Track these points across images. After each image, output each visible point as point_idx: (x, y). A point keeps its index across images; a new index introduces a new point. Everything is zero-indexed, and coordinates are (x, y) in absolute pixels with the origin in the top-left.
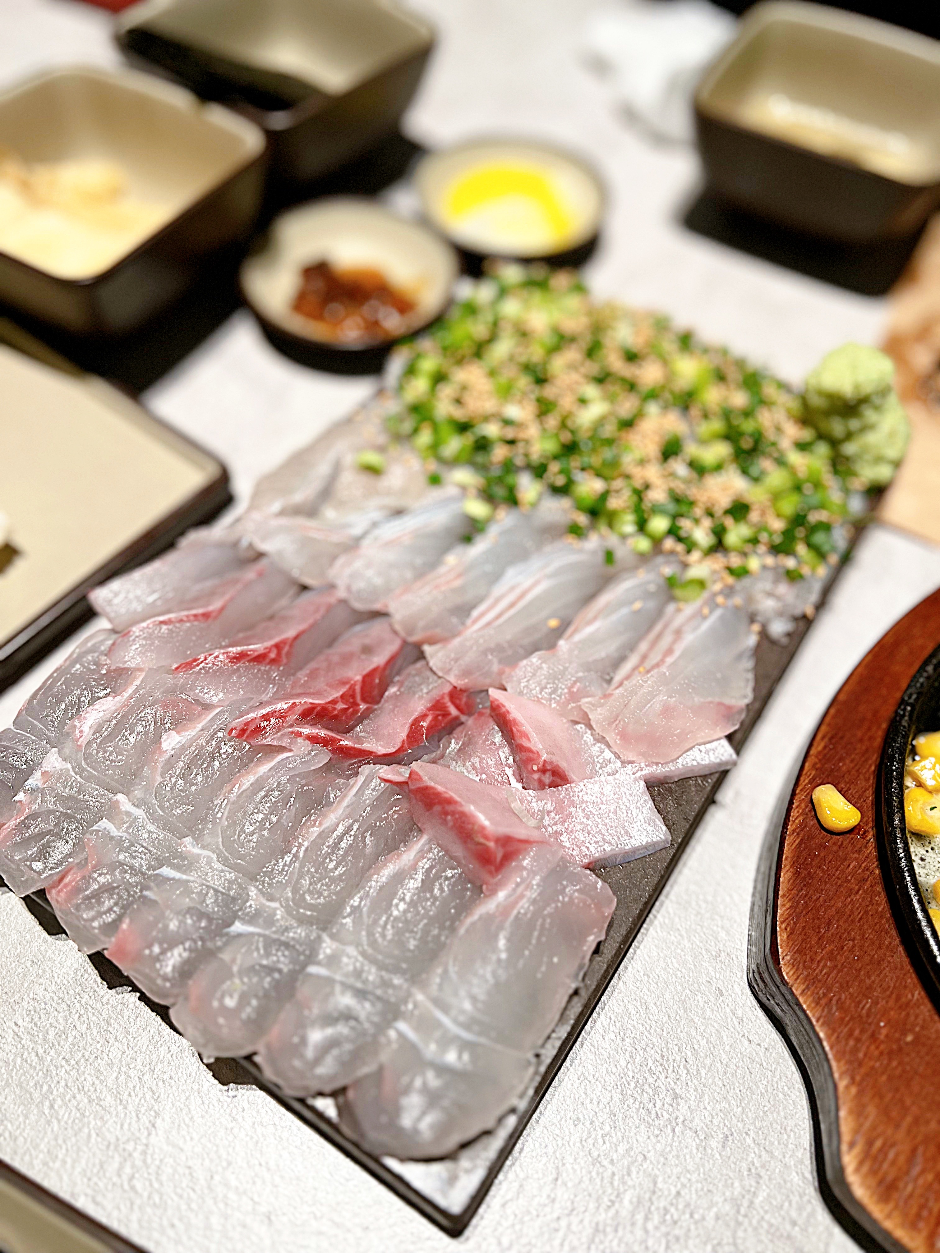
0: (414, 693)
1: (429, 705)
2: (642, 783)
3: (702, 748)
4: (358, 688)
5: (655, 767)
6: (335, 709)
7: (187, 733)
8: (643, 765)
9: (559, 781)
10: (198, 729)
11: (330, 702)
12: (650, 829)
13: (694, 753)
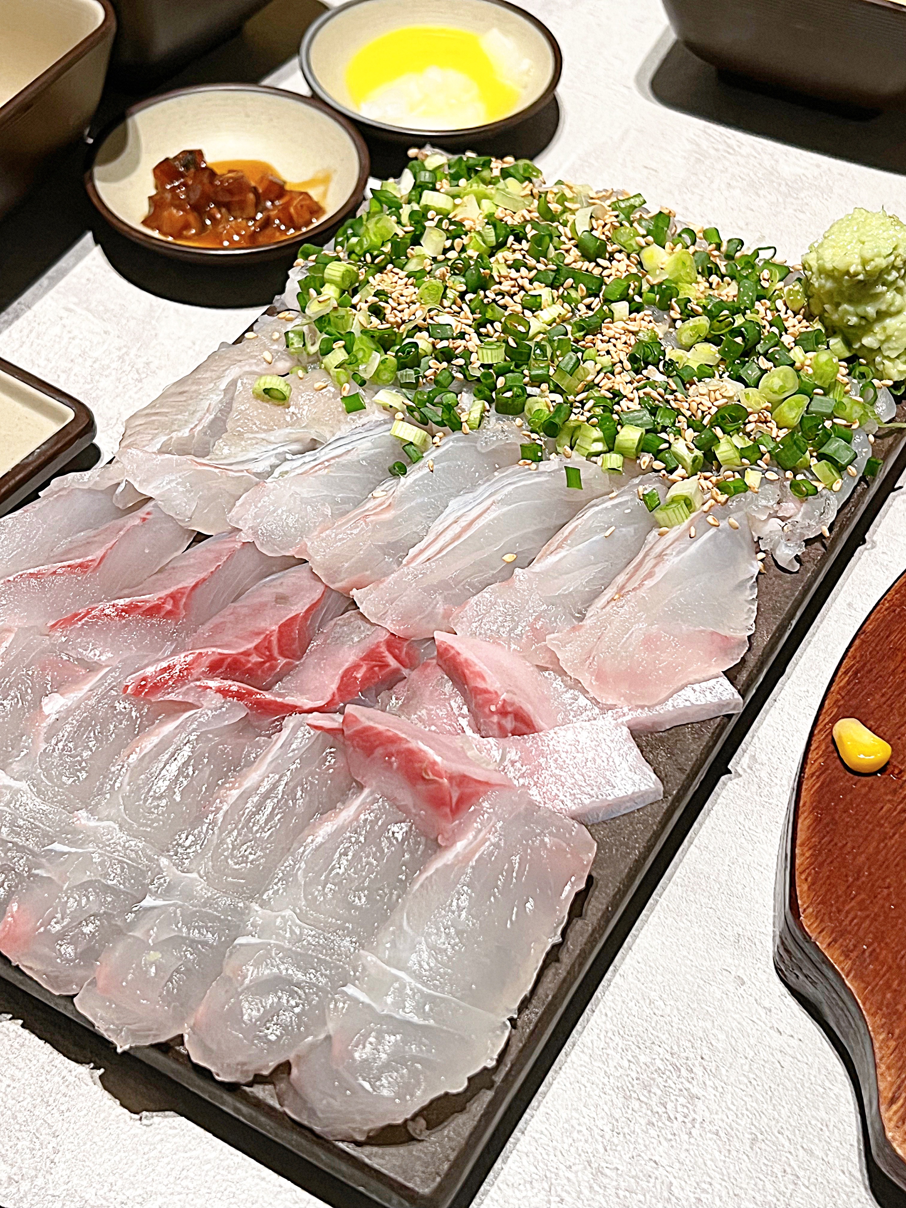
0: (343, 643)
1: (362, 655)
2: (626, 730)
3: (696, 687)
4: (274, 639)
5: (640, 710)
6: (249, 661)
7: (72, 695)
8: (626, 710)
9: (524, 728)
10: (85, 691)
11: (242, 654)
12: (636, 778)
13: (687, 692)
